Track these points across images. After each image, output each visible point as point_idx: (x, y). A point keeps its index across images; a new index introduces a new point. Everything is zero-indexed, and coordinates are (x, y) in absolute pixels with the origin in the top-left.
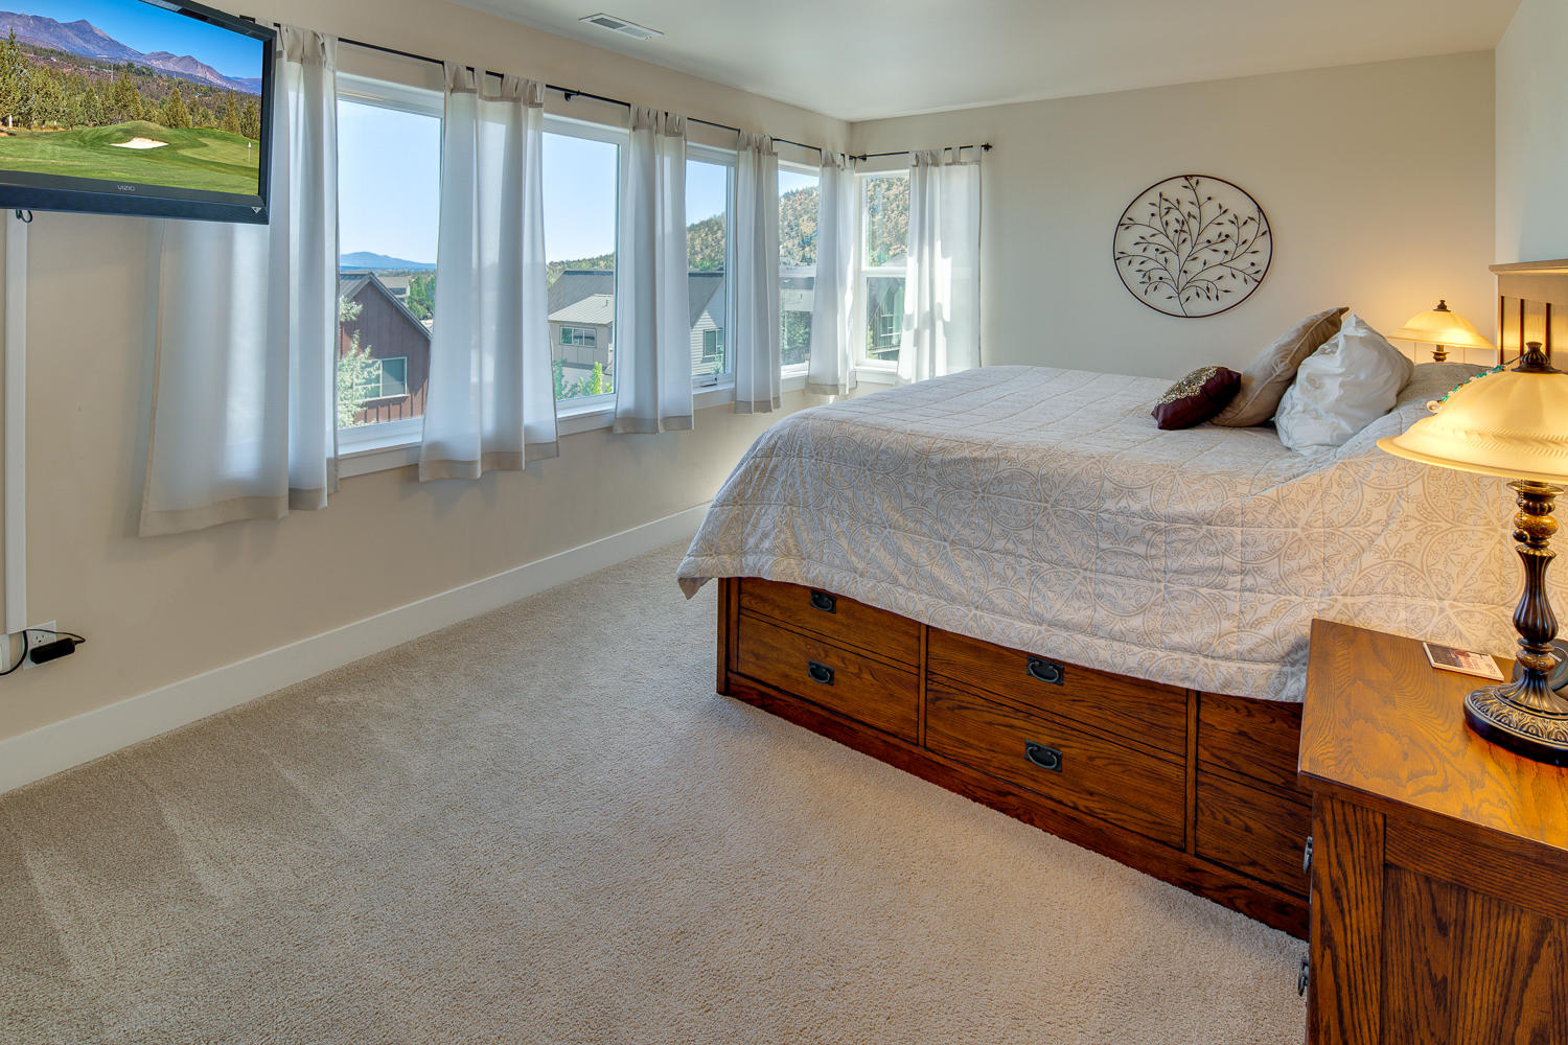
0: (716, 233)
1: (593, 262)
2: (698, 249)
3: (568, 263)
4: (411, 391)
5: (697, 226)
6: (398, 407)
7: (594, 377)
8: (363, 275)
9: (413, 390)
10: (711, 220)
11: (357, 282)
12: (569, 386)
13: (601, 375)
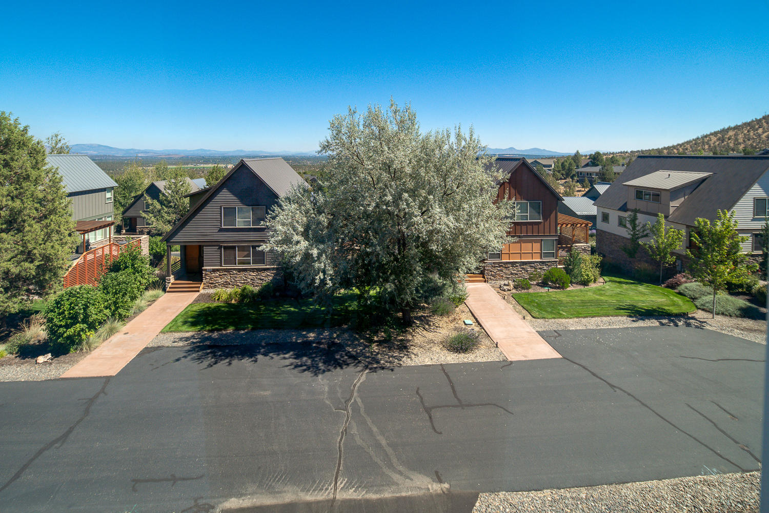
0: (757, 130)
1: (658, 150)
2: (741, 140)
3: (642, 151)
4: (544, 219)
5: (739, 126)
6: (537, 226)
7: (659, 222)
8: (519, 159)
9: (546, 217)
10: (753, 121)
11: (516, 163)
12: (641, 226)
13: (663, 221)
